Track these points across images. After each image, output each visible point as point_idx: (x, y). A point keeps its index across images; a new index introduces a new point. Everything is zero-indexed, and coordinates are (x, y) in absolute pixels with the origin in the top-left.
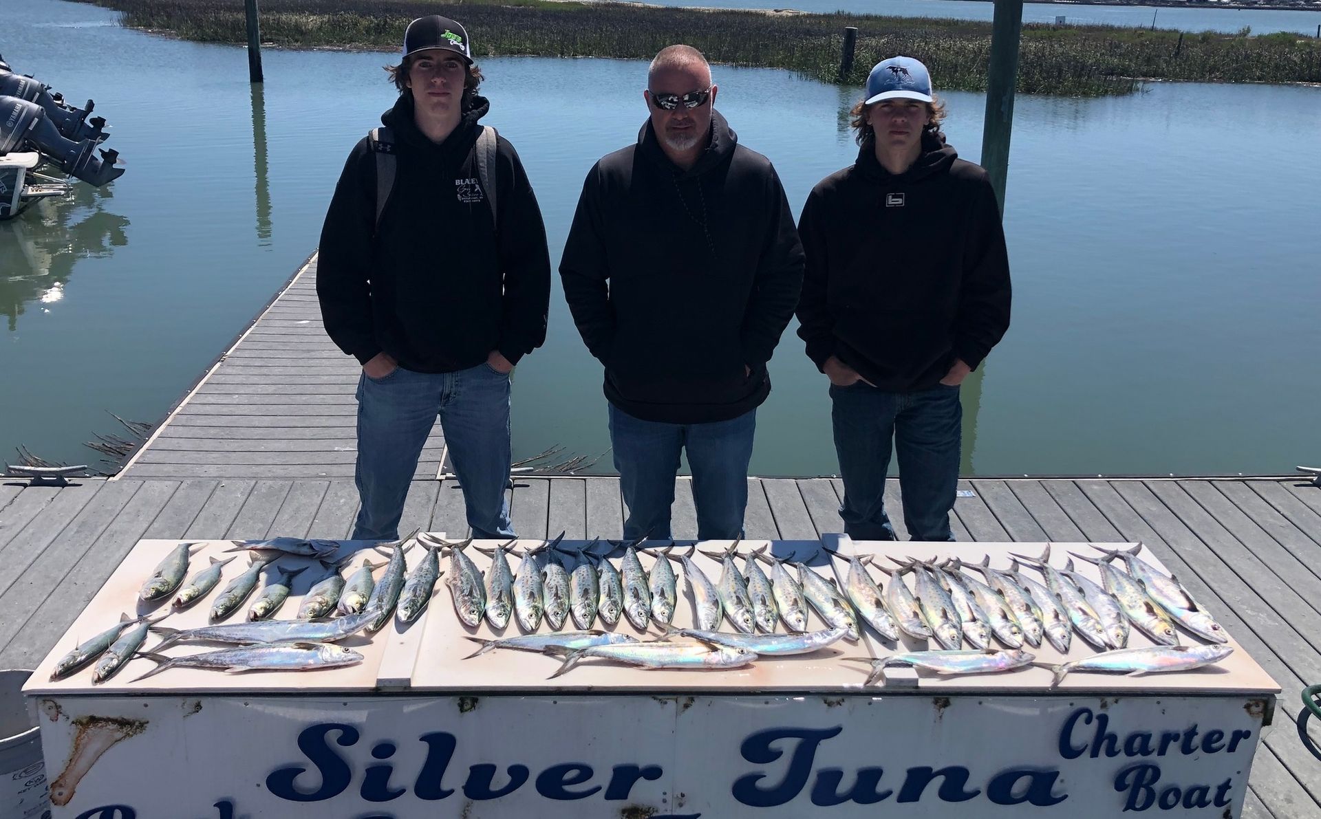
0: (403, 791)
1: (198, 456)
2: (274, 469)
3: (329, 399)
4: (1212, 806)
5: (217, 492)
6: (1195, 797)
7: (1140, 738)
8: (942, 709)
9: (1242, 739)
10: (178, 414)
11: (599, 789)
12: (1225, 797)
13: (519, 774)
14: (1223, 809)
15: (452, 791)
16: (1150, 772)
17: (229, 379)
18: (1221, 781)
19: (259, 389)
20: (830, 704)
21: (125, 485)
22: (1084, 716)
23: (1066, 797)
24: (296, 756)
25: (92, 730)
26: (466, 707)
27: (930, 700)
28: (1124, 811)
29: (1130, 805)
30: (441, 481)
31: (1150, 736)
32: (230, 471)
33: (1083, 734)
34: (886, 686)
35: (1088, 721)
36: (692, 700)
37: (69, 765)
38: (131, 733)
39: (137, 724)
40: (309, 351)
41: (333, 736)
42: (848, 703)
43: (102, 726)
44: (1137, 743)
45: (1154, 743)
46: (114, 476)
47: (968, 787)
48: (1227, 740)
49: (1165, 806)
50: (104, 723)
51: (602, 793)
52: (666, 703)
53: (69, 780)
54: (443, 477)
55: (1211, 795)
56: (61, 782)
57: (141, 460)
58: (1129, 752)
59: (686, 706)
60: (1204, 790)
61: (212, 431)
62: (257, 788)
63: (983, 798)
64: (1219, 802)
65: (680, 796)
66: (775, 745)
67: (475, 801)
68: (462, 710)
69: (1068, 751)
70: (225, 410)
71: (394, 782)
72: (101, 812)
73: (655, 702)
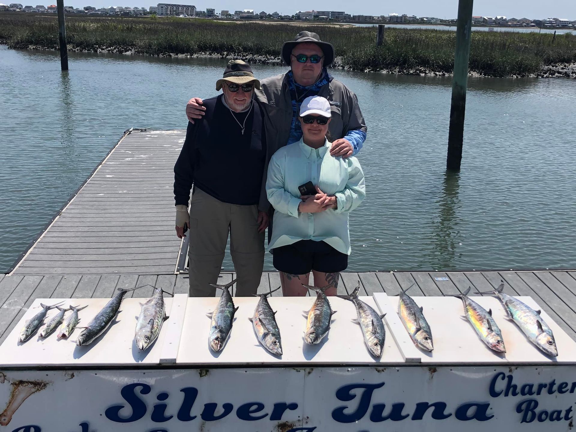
0: (171, 417)
1: (50, 263)
2: (91, 269)
3: (117, 234)
4: (563, 420)
5: (62, 281)
6: (555, 416)
7: (528, 386)
8: (433, 373)
10: (39, 242)
11: (267, 415)
12: (570, 415)
13: (228, 408)
14: (568, 422)
15: (195, 417)
16: (533, 404)
17: (64, 224)
18: (567, 408)
19: (80, 229)
20: (379, 371)
21: (15, 277)
22: (501, 376)
23: (493, 416)
24: (120, 400)
25: (21, 387)
26: (203, 375)
27: (426, 369)
28: (521, 423)
29: (524, 420)
30: (177, 275)
31: (533, 385)
32: (67, 271)
33: (501, 385)
34: (406, 362)
35: (503, 378)
36: (312, 370)
37: (9, 405)
38: (39, 389)
39: (43, 384)
40: (105, 209)
41: (138, 389)
42: (388, 370)
43: (26, 386)
44: (527, 389)
45: (535, 389)
46: (8, 273)
47: (446, 412)
48: (569, 387)
49: (540, 420)
50: (26, 384)
51: (268, 417)
52: (300, 371)
53: (9, 413)
54: (178, 273)
55: (563, 415)
56: (5, 414)
57: (22, 265)
58: (523, 394)
59: (309, 373)
60: (559, 412)
61: (57, 251)
62: (100, 416)
63: (453, 417)
64: (567, 418)
65: (306, 418)
66: (352, 392)
67: (207, 421)
68: (201, 377)
69: (494, 393)
70: (63, 240)
71: (167, 413)
72: (24, 429)
73: (295, 371)
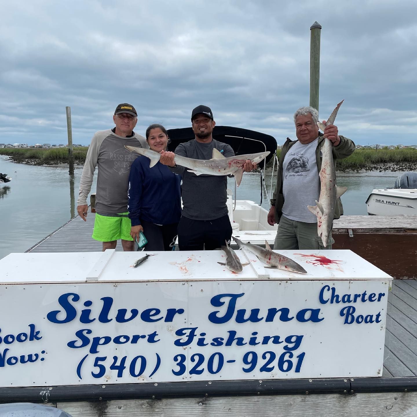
0: (94, 319)
4: (375, 323)
6: (368, 319)
7: (347, 296)
9: (382, 297)
11: (162, 318)
12: (379, 319)
13: (135, 312)
15: (112, 319)
16: (351, 310)
18: (377, 313)
20: (240, 284)
22: (327, 288)
23: (323, 318)
24: (58, 307)
28: (344, 324)
29: (346, 322)
31: (350, 295)
33: (327, 295)
34: (259, 278)
35: (329, 290)
41: (70, 299)
44: (346, 298)
45: (352, 298)
47: (289, 316)
48: (377, 297)
49: (358, 322)
51: (164, 319)
52: (184, 285)
55: (374, 318)
58: (344, 301)
59: (191, 285)
60: (372, 317)
62: (43, 319)
63: (295, 320)
64: (377, 321)
66: (222, 300)
67: (119, 323)
69: (322, 301)
71: (91, 317)
